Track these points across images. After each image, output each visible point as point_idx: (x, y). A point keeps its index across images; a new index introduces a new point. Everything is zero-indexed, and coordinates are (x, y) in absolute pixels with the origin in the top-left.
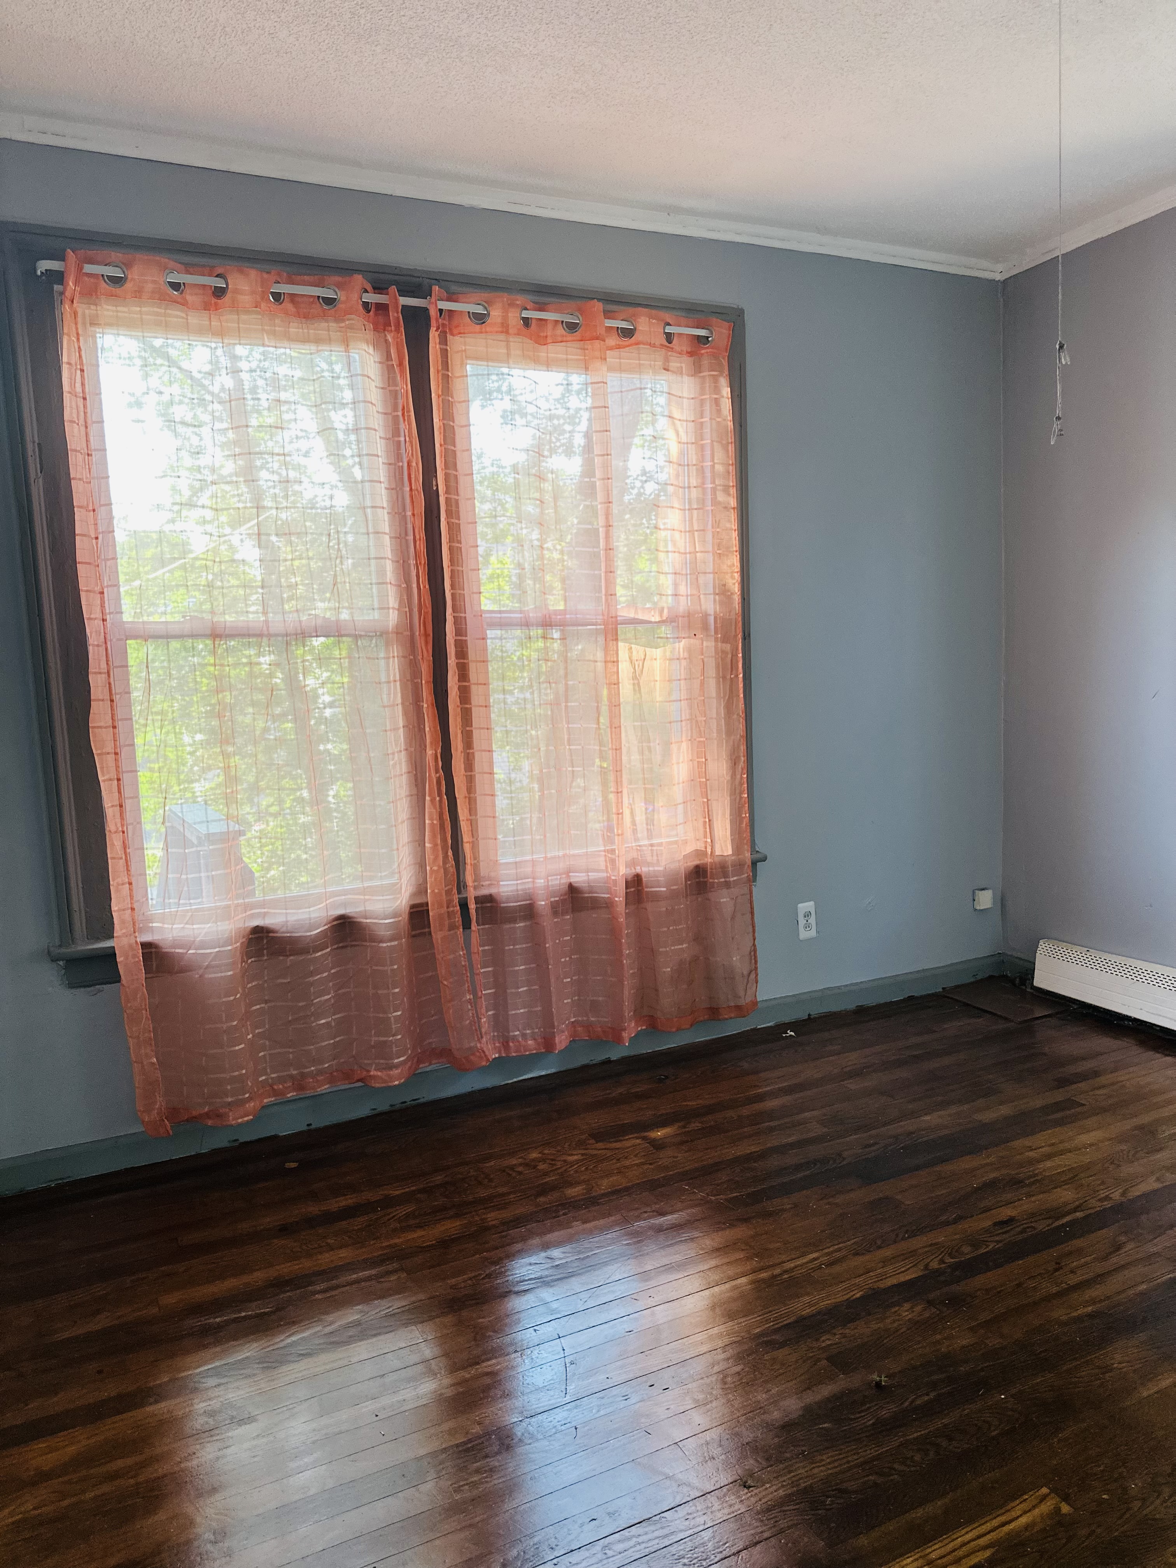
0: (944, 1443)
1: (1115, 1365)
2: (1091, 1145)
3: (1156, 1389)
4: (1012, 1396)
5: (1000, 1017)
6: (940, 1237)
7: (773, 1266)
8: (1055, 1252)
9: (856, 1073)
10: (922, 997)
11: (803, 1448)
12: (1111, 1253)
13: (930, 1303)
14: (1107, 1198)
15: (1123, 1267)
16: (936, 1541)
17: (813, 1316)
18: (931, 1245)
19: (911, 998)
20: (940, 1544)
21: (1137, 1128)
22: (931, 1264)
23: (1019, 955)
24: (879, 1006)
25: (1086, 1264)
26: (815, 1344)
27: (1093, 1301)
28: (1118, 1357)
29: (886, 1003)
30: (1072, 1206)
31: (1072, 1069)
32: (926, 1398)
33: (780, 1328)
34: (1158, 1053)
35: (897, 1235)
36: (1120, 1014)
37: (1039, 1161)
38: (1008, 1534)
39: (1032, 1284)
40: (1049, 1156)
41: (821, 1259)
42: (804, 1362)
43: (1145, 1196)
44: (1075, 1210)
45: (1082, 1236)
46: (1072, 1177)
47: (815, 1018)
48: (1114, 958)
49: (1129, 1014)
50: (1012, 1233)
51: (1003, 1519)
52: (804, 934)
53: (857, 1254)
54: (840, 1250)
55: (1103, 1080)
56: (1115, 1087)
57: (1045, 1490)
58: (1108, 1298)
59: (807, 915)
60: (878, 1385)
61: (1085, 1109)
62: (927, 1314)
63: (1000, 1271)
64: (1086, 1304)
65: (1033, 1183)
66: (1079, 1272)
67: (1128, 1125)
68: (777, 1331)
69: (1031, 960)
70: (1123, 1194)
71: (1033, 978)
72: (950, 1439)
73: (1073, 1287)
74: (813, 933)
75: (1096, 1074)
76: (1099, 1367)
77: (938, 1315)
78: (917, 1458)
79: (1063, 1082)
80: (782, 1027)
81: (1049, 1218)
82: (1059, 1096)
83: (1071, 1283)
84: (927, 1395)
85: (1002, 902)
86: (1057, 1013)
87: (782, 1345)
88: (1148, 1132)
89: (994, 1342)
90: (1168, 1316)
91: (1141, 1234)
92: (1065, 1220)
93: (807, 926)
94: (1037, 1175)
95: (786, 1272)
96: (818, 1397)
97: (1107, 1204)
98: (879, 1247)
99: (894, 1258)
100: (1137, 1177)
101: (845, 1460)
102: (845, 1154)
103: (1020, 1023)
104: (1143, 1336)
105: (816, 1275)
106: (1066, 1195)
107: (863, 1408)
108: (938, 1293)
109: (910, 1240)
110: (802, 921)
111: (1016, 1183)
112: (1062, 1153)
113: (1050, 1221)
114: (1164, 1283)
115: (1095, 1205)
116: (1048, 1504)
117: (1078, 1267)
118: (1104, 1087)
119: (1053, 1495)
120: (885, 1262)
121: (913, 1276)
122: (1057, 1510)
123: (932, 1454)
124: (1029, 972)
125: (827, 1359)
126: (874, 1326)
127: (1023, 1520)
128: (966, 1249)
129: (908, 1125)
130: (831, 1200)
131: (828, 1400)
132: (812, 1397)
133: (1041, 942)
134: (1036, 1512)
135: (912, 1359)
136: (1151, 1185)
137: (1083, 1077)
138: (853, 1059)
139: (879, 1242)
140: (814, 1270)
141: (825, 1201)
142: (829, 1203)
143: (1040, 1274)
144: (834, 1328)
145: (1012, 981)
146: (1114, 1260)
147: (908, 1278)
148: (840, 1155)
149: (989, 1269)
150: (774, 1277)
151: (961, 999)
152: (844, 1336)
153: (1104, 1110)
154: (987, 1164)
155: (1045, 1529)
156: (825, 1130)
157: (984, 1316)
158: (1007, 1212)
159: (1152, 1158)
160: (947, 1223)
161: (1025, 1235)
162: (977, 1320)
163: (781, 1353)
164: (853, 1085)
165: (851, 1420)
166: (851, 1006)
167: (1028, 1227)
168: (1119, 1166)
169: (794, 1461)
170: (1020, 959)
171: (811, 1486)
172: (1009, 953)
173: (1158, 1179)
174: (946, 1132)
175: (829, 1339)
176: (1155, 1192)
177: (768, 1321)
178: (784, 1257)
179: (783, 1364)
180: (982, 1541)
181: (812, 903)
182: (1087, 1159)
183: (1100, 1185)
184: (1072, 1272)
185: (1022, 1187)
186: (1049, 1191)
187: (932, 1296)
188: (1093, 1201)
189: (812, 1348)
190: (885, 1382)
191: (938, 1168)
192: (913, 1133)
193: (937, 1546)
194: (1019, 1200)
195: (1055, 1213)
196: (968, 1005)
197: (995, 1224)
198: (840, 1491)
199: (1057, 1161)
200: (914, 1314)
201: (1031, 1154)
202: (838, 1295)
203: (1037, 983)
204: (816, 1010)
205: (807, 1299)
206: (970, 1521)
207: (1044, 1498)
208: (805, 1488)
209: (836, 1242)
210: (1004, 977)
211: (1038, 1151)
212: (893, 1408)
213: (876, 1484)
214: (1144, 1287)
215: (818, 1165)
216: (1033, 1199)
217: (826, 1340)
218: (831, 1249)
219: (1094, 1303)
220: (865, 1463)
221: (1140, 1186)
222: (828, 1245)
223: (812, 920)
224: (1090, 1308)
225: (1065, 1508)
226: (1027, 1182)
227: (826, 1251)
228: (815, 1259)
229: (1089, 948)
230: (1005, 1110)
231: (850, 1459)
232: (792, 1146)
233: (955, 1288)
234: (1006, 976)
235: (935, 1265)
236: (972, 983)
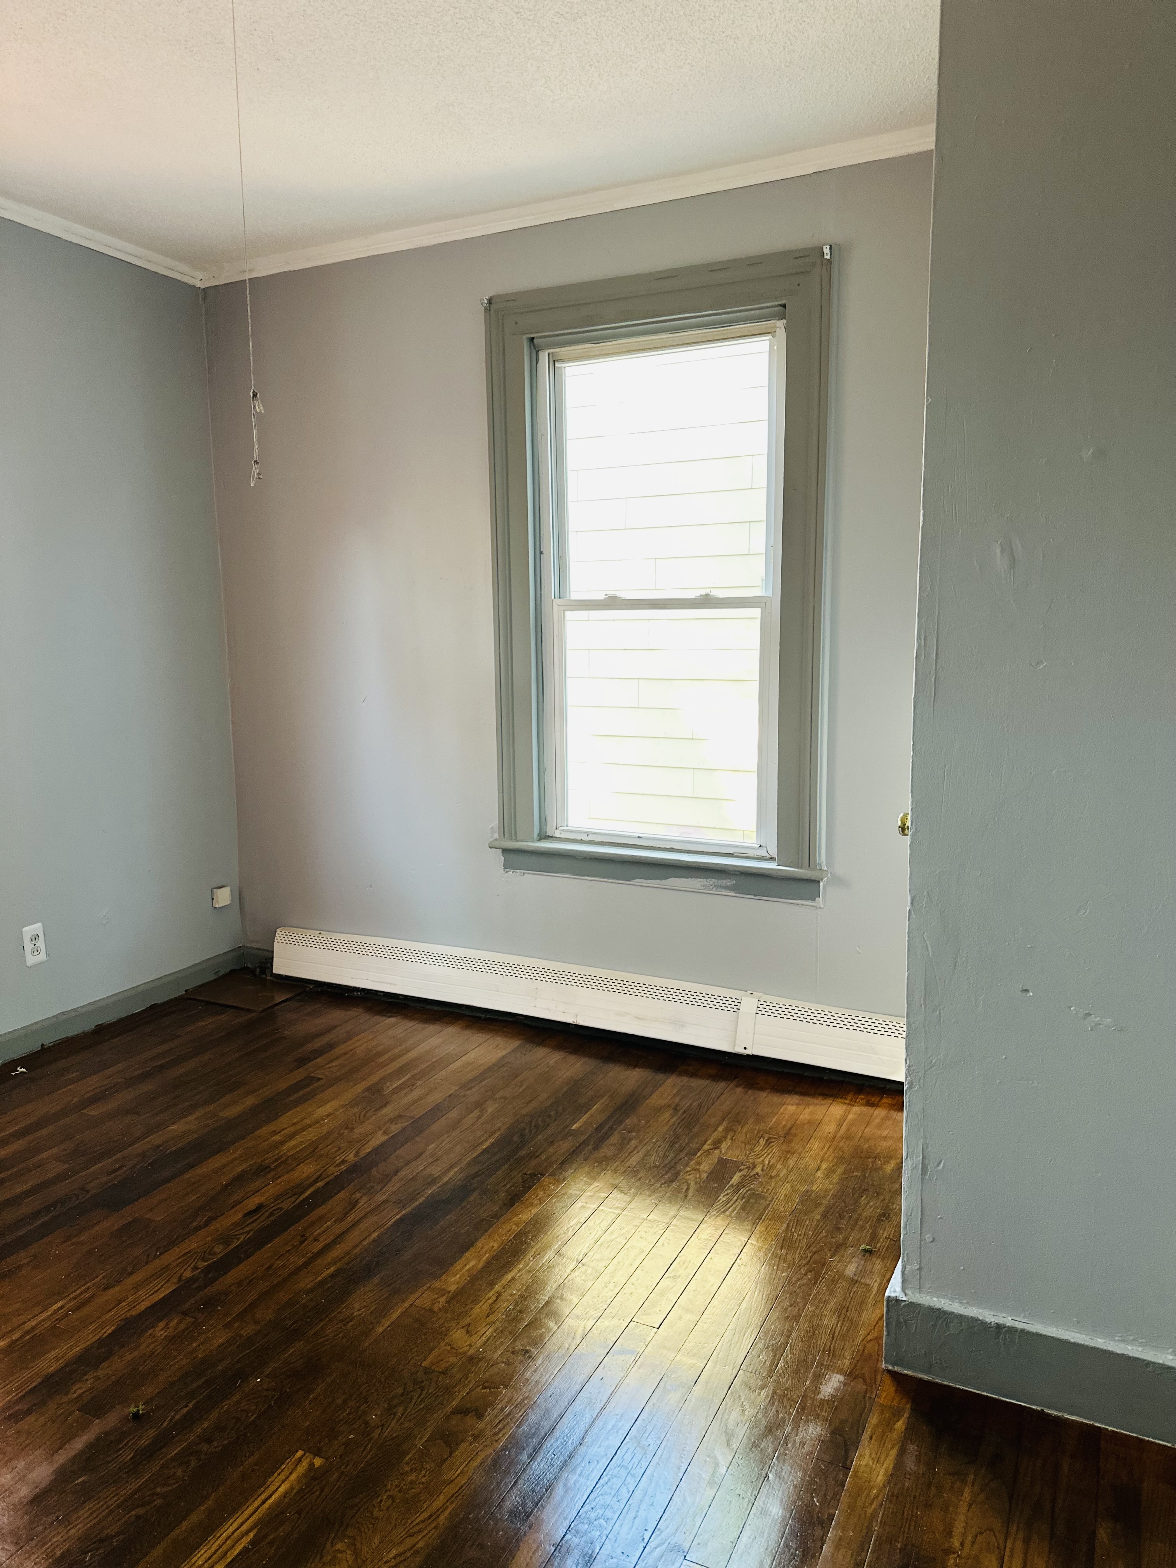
0: (205, 1447)
1: (355, 1314)
2: (328, 1115)
3: (389, 1323)
4: (267, 1376)
5: (243, 1009)
6: (193, 1244)
7: (12, 1331)
8: (299, 1227)
9: (96, 1099)
10: (165, 1003)
11: (58, 1514)
12: (347, 1213)
13: (185, 1314)
14: (344, 1161)
15: (359, 1222)
16: (202, 1547)
17: (62, 1368)
18: (184, 1255)
19: (153, 1007)
20: (206, 1548)
21: (368, 1089)
22: (184, 1275)
23: (259, 946)
24: (120, 1021)
25: (328, 1228)
26: (65, 1399)
27: (334, 1262)
28: (357, 1306)
29: (127, 1017)
30: (314, 1178)
31: (309, 1047)
32: (186, 1410)
33: (24, 1396)
34: (383, 1016)
35: (148, 1256)
36: (350, 987)
37: (283, 1143)
38: (269, 1508)
39: (279, 1263)
40: (292, 1136)
41: (68, 1306)
42: (54, 1421)
43: (376, 1150)
44: (316, 1181)
45: (323, 1203)
46: (313, 1150)
47: (49, 1048)
48: (343, 937)
49: (357, 986)
50: (262, 1219)
51: (263, 1497)
52: (31, 960)
53: (106, 1288)
54: (88, 1289)
55: (338, 1051)
56: (348, 1056)
57: (299, 1453)
58: (348, 1253)
59: (35, 938)
60: (136, 1416)
61: (322, 1082)
62: (182, 1326)
63: (251, 1260)
64: (329, 1265)
65: (279, 1166)
66: (321, 1239)
67: (359, 1088)
68: (21, 1399)
69: (270, 949)
70: (357, 1154)
71: (272, 966)
72: (210, 1441)
73: (317, 1253)
74: (42, 957)
75: (331, 1046)
76: (341, 1321)
77: (193, 1323)
78: (179, 1473)
79: (302, 1061)
80: (13, 1064)
81: (294, 1195)
82: (299, 1075)
83: (315, 1251)
84: (187, 1406)
85: (240, 897)
86: (296, 996)
87: (29, 1412)
88: (375, 1090)
89: (248, 1330)
90: (396, 1254)
91: (373, 1187)
92: (309, 1192)
93: (36, 951)
94: (282, 1156)
95: (28, 1332)
96: (73, 1453)
97: (343, 1167)
98: (131, 1273)
99: (146, 1281)
100: (367, 1135)
101: (105, 1506)
102: (88, 1187)
103: (262, 1012)
104: (376, 1280)
105: (62, 1325)
106: (307, 1170)
107: (121, 1446)
108: (192, 1301)
109: (162, 1256)
110: (28, 946)
111: (262, 1170)
112: (303, 1129)
113: (293, 1199)
114: (393, 1225)
115: (334, 1171)
116: (304, 1464)
117: (319, 1235)
118: (337, 1058)
119: (307, 1454)
120: (137, 1288)
121: (168, 1292)
122: (312, 1465)
123: (193, 1463)
124: (269, 961)
125: (78, 1410)
126: (129, 1357)
127: (282, 1490)
128: (218, 1249)
129: (155, 1139)
130: (74, 1240)
131: (82, 1452)
132: (62, 1458)
133: (278, 931)
134: (293, 1477)
135: (170, 1376)
136: (380, 1138)
137: (319, 1052)
138: (94, 1083)
139: (129, 1269)
140: (59, 1320)
141: (69, 1243)
142: (73, 1244)
143: (288, 1251)
144: (85, 1375)
145: (252, 972)
146: (350, 1218)
147: (162, 1295)
148: (82, 1189)
149: (239, 1263)
150: (13, 1343)
151: (202, 999)
152: (97, 1378)
153: (338, 1080)
154: (235, 1159)
155: (302, 1488)
156: (66, 1166)
157: (237, 1309)
158: (253, 1202)
159: (380, 1114)
160: (199, 1228)
161: (273, 1218)
162: (232, 1315)
163: (24, 1425)
164: (93, 1112)
165: (109, 1462)
166: (89, 1025)
167: (274, 1210)
168: (353, 1129)
169: (48, 1531)
170: (259, 949)
171: (68, 1550)
172: (249, 945)
173: (385, 1133)
174: (195, 1136)
175: (80, 1388)
176: (383, 1144)
177: (9, 1393)
178: (22, 1318)
179: (29, 1433)
180: (244, 1528)
181: (40, 924)
182: (325, 1130)
183: (337, 1151)
184: (315, 1240)
185: (269, 1172)
186: (293, 1169)
187: (186, 1306)
188: (331, 1168)
189: (61, 1404)
190: (143, 1410)
191: (186, 1176)
192: (160, 1146)
193: (202, 1552)
194: (266, 1186)
195: (300, 1188)
196: (211, 1003)
197: (245, 1216)
198: (102, 1541)
199: (299, 1138)
200: (170, 1330)
201: (277, 1138)
202: (88, 1338)
203: (275, 971)
204: (49, 1039)
205: (53, 1354)
206: (234, 1511)
207: (300, 1460)
208: (63, 1553)
209: (82, 1283)
210: (245, 969)
211: (282, 1133)
212: (152, 1433)
213: (138, 1517)
214: (375, 1235)
215: (59, 1205)
216: (279, 1181)
217: (78, 1389)
218: (78, 1292)
219: (335, 1263)
220: (125, 1501)
221: (370, 1143)
222: (74, 1288)
223: (41, 943)
224: (332, 1269)
225: (318, 1462)
226: (273, 1166)
227: (72, 1296)
228: (63, 1307)
229: (321, 931)
230: (250, 1101)
231: (110, 1503)
232: (28, 1193)
233: (209, 1291)
234: (248, 968)
235: (188, 1274)
236: (215, 980)
